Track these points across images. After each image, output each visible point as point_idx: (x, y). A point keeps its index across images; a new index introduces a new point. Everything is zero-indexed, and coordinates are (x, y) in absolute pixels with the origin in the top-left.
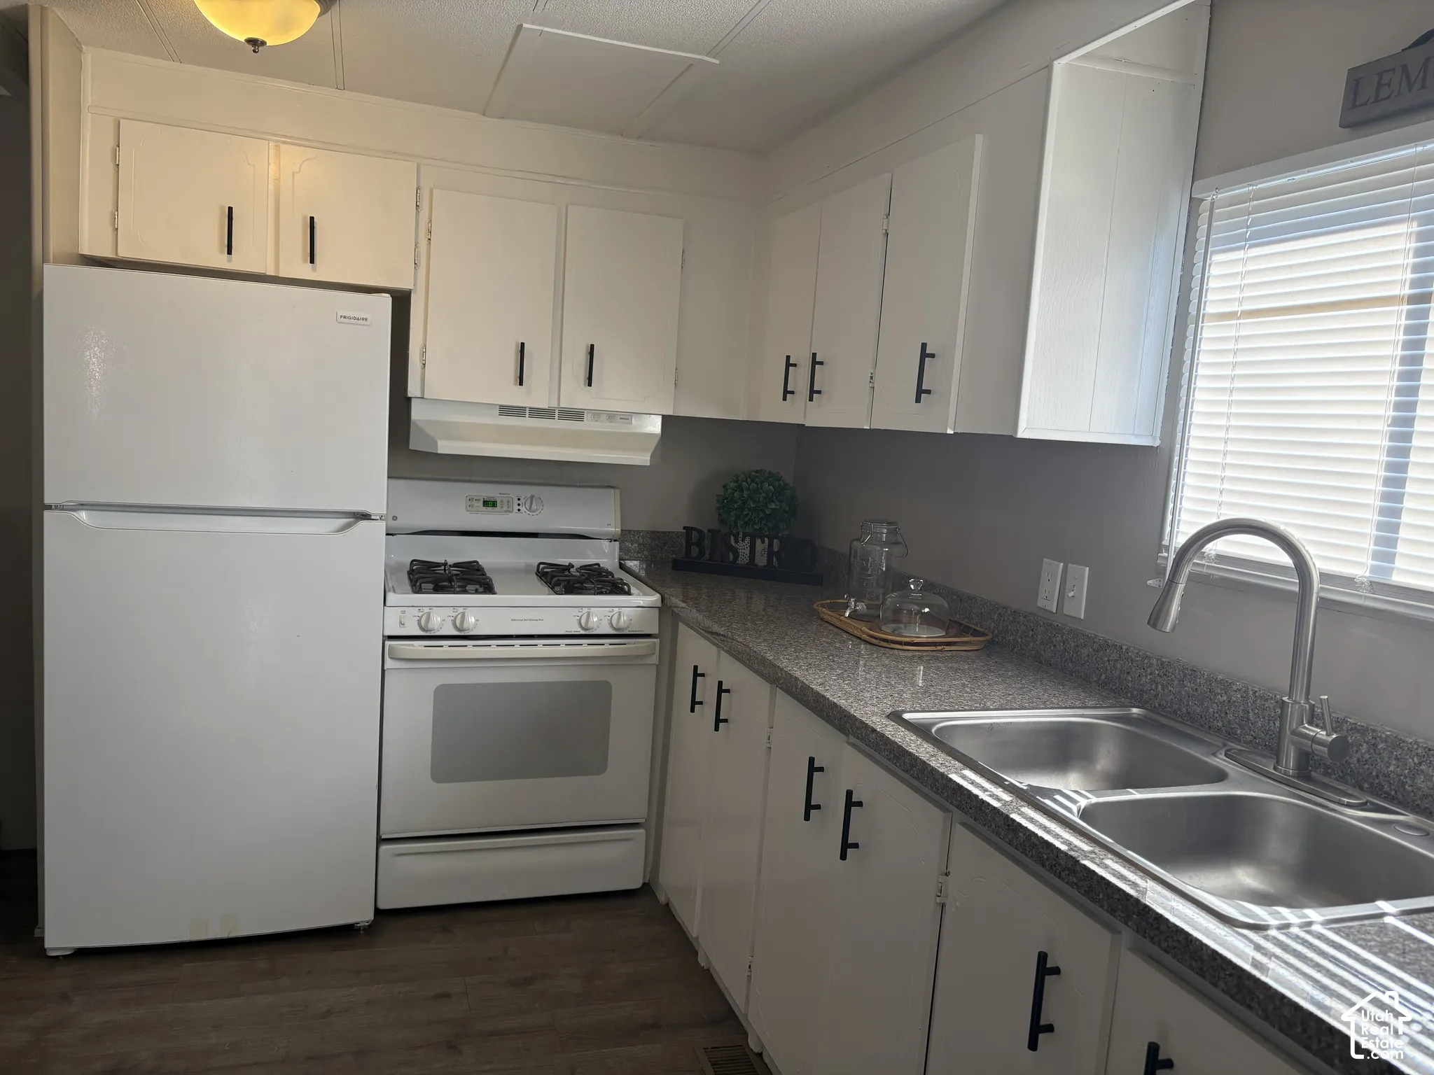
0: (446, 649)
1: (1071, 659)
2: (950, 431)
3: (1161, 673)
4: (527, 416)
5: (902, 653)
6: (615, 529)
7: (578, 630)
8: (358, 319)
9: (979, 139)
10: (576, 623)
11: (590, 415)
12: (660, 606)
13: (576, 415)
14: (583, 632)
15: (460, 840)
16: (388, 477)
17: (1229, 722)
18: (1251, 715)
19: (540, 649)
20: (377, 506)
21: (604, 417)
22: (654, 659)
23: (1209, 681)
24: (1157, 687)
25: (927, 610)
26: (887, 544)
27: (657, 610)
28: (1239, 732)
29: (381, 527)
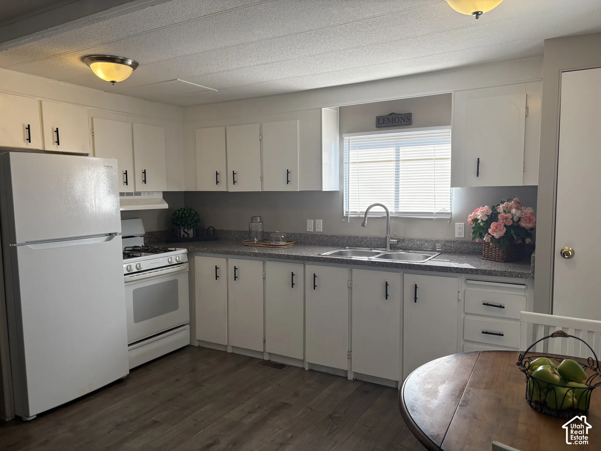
0: (135, 277)
1: (321, 241)
2: (298, 191)
3: (349, 239)
4: (125, 195)
5: (283, 248)
6: (143, 232)
7: (168, 264)
8: (110, 167)
9: (298, 121)
10: (167, 261)
11: (143, 193)
12: (187, 252)
13: (138, 194)
14: (170, 264)
15: (135, 344)
16: (121, 219)
17: (368, 245)
18: (373, 242)
19: (160, 272)
20: (119, 230)
21: (147, 193)
22: (188, 270)
23: (361, 238)
24: (348, 242)
25: (283, 237)
26: (260, 222)
27: (186, 254)
28: (370, 246)
29: (121, 236)
